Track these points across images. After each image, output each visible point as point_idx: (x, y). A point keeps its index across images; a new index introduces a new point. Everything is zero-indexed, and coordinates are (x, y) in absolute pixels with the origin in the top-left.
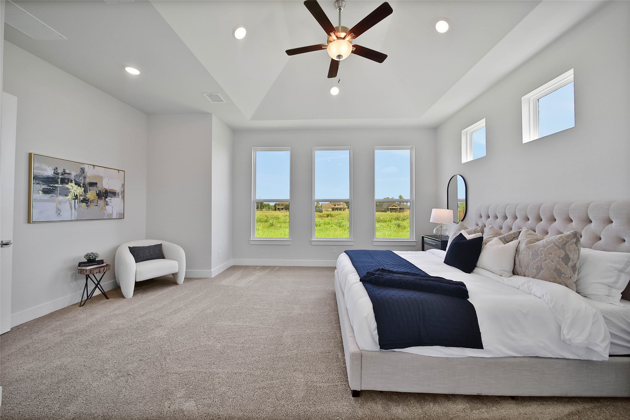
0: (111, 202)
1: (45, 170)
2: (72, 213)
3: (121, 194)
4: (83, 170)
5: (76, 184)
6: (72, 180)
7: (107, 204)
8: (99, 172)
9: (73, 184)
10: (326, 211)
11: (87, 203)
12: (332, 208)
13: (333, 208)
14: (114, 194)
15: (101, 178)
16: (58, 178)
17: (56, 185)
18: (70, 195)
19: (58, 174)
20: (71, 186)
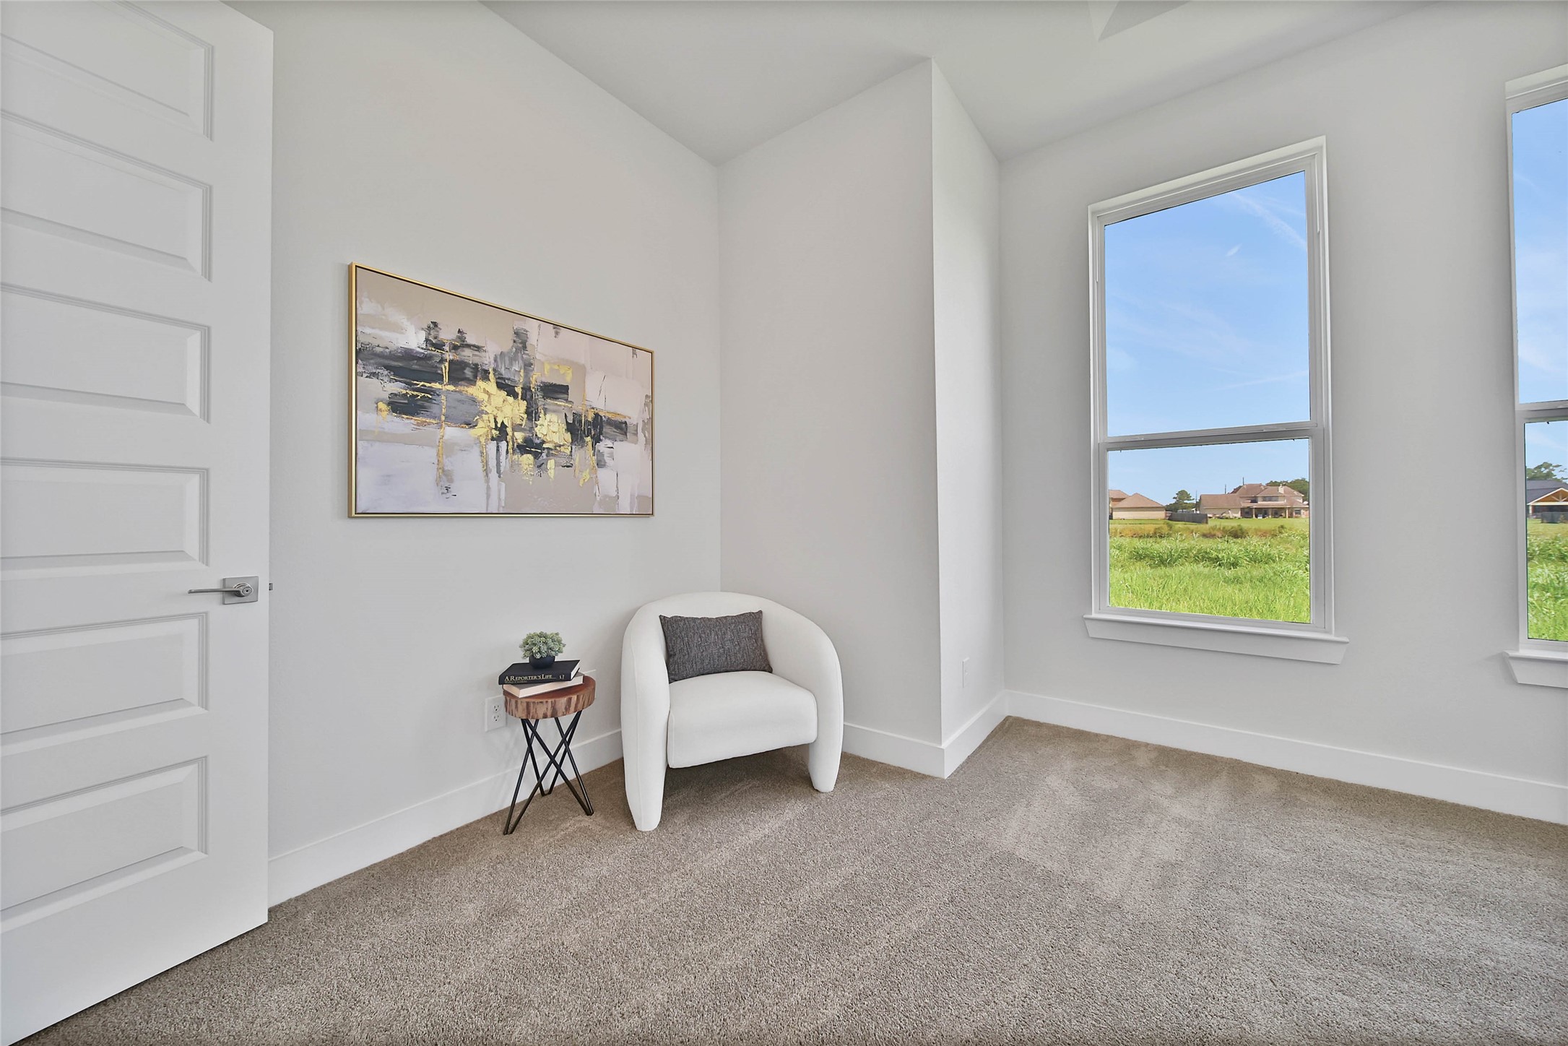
0: (612, 456)
1: (399, 329)
2: (488, 488)
3: (643, 431)
4: (521, 340)
5: (500, 386)
6: (487, 372)
7: (601, 464)
8: (578, 348)
9: (491, 386)
10: (1219, 518)
11: (536, 456)
12: (1242, 509)
13: (1246, 510)
14: (621, 428)
15: (580, 371)
16: (442, 361)
17: (436, 386)
18: (481, 424)
19: (439, 346)
20: (485, 391)
